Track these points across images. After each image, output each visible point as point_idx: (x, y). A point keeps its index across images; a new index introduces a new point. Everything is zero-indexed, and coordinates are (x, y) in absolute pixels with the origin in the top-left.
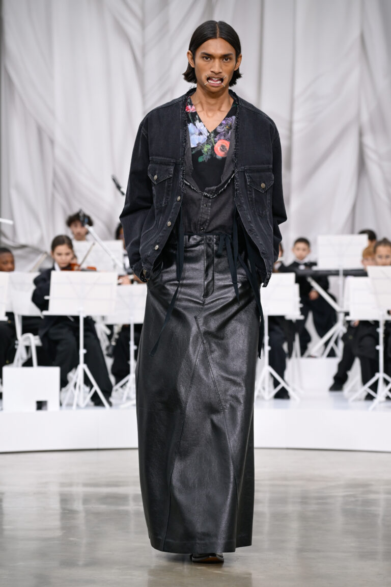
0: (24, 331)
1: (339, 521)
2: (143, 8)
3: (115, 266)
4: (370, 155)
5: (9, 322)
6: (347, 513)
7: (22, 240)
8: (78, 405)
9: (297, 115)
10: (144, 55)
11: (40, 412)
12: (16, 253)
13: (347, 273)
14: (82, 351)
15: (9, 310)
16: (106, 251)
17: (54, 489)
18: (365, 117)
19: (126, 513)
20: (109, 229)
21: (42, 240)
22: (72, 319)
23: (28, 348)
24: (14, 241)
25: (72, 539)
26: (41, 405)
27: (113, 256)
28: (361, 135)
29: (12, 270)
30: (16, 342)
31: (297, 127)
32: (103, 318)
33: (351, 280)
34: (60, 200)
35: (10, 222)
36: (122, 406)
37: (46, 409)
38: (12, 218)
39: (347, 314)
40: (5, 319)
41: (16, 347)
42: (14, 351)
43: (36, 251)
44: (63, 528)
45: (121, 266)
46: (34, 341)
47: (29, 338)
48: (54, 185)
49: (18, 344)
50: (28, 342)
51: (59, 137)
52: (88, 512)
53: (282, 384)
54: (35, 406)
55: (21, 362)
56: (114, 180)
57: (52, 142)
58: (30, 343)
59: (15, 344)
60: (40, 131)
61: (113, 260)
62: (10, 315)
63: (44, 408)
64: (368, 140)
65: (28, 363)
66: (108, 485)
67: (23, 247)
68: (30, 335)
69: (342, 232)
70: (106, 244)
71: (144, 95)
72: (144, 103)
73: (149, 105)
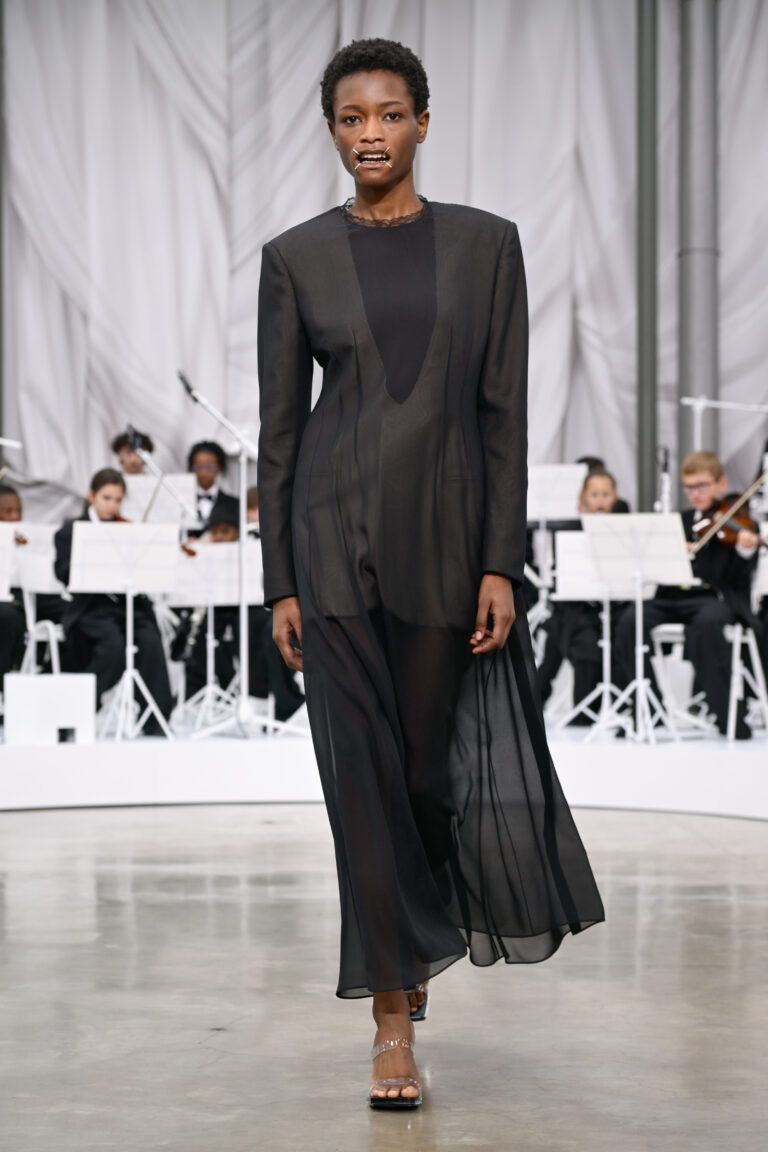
0: (40, 617)
2: (229, 104)
5: (16, 603)
7: (37, 473)
8: (124, 735)
10: (231, 180)
11: (64, 746)
15: (16, 584)
17: (87, 867)
18: (581, 279)
19: (201, 905)
20: (175, 453)
21: (69, 473)
22: (114, 599)
24: (24, 474)
26: (65, 735)
27: (180, 498)
28: (575, 306)
30: (26, 635)
32: (165, 597)
34: (97, 408)
35: (19, 446)
36: (194, 736)
37: (73, 742)
38: (21, 438)
39: (552, 590)
40: (9, 598)
41: (25, 642)
43: (60, 490)
44: (100, 928)
46: (53, 633)
47: (46, 629)
48: (88, 386)
49: (28, 639)
50: (44, 633)
51: (95, 310)
52: (140, 904)
54: (55, 736)
56: (183, 379)
57: (85, 317)
58: (48, 636)
60: (65, 300)
61: (180, 505)
62: (17, 592)
63: (70, 738)
64: (587, 316)
67: (39, 484)
68: (48, 624)
70: (170, 480)
72: (231, 254)
73: (239, 258)
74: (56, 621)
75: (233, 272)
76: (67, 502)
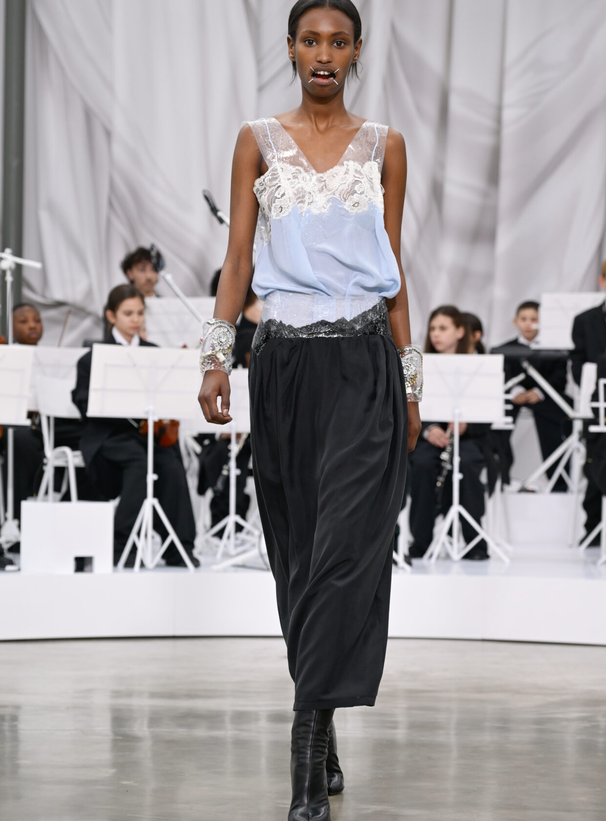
0: (57, 444)
5: (33, 427)
7: (57, 293)
8: (142, 565)
9: (510, 96)
11: (80, 576)
12: (45, 314)
15: (33, 408)
17: (102, 701)
20: (199, 276)
21: (89, 293)
24: (43, 296)
26: (82, 564)
31: (508, 115)
34: (120, 228)
35: (37, 264)
36: (217, 567)
37: (91, 571)
38: (42, 259)
41: (43, 468)
42: (41, 475)
43: (80, 311)
46: (72, 459)
47: (64, 453)
48: (110, 204)
49: (46, 464)
50: (61, 460)
51: (120, 126)
54: (72, 565)
56: (207, 199)
57: (108, 134)
58: (66, 462)
59: (42, 464)
60: (89, 116)
62: (34, 416)
63: (86, 568)
67: (59, 304)
69: (581, 288)
70: (193, 303)
71: (259, 61)
72: (260, 72)
73: (266, 77)
74: (74, 448)
75: (261, 89)
76: (87, 323)
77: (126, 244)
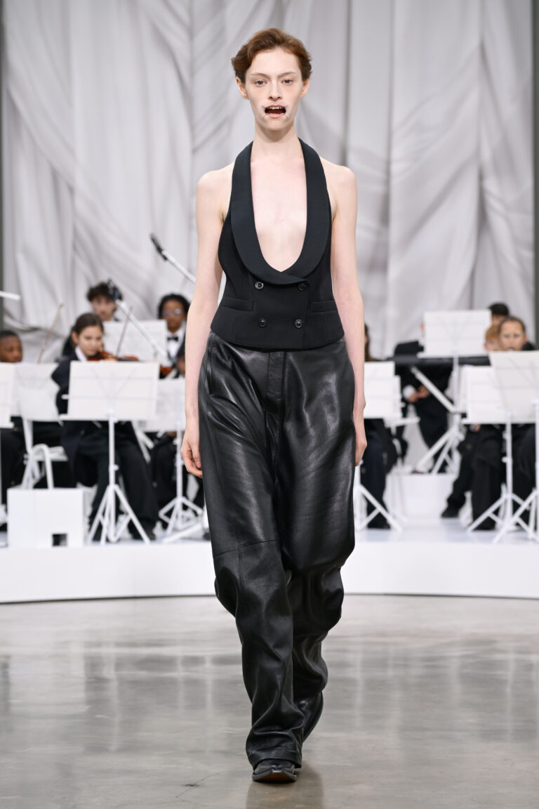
1: (457, 690)
2: (190, 11)
3: (156, 354)
4: (494, 204)
5: (16, 430)
6: (465, 679)
7: (33, 321)
8: (107, 540)
9: (397, 153)
10: (192, 73)
11: (58, 549)
12: (25, 338)
13: (464, 361)
14: (113, 468)
15: (16, 414)
16: (143, 334)
17: (77, 650)
18: (486, 155)
19: (173, 682)
20: (148, 304)
21: (58, 320)
22: (99, 425)
23: (41, 464)
24: (21, 322)
25: (99, 716)
26: (58, 539)
27: (154, 341)
28: (481, 178)
29: (18, 359)
30: (25, 456)
31: (396, 168)
32: (141, 423)
33: (469, 370)
34: (83, 267)
35: (16, 297)
36: (166, 540)
37: (65, 545)
38: (19, 292)
39: (464, 416)
40: (10, 425)
41: (25, 462)
42: (23, 468)
43: (50, 335)
44: (89, 702)
45: (164, 354)
46: (55, 454)
47: (42, 451)
48: (74, 248)
49: (27, 459)
50: (41, 456)
51: (80, 184)
52: (122, 681)
53: (379, 509)
54: (50, 540)
55: (32, 482)
56: (154, 240)
57: (71, 190)
58: (44, 457)
59: (23, 459)
60: (55, 176)
61: (153, 346)
62: (17, 420)
63: (62, 543)
64: (491, 185)
65: (42, 484)
66: (149, 644)
67: (34, 330)
68: (44, 447)
69: (458, 307)
70: (143, 325)
71: (192, 128)
72: (193, 137)
73: (200, 139)
75: (195, 151)
76: (58, 344)
77: (88, 280)
